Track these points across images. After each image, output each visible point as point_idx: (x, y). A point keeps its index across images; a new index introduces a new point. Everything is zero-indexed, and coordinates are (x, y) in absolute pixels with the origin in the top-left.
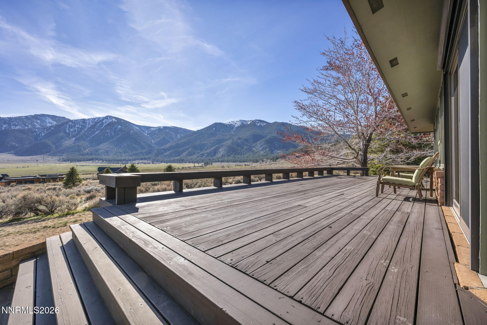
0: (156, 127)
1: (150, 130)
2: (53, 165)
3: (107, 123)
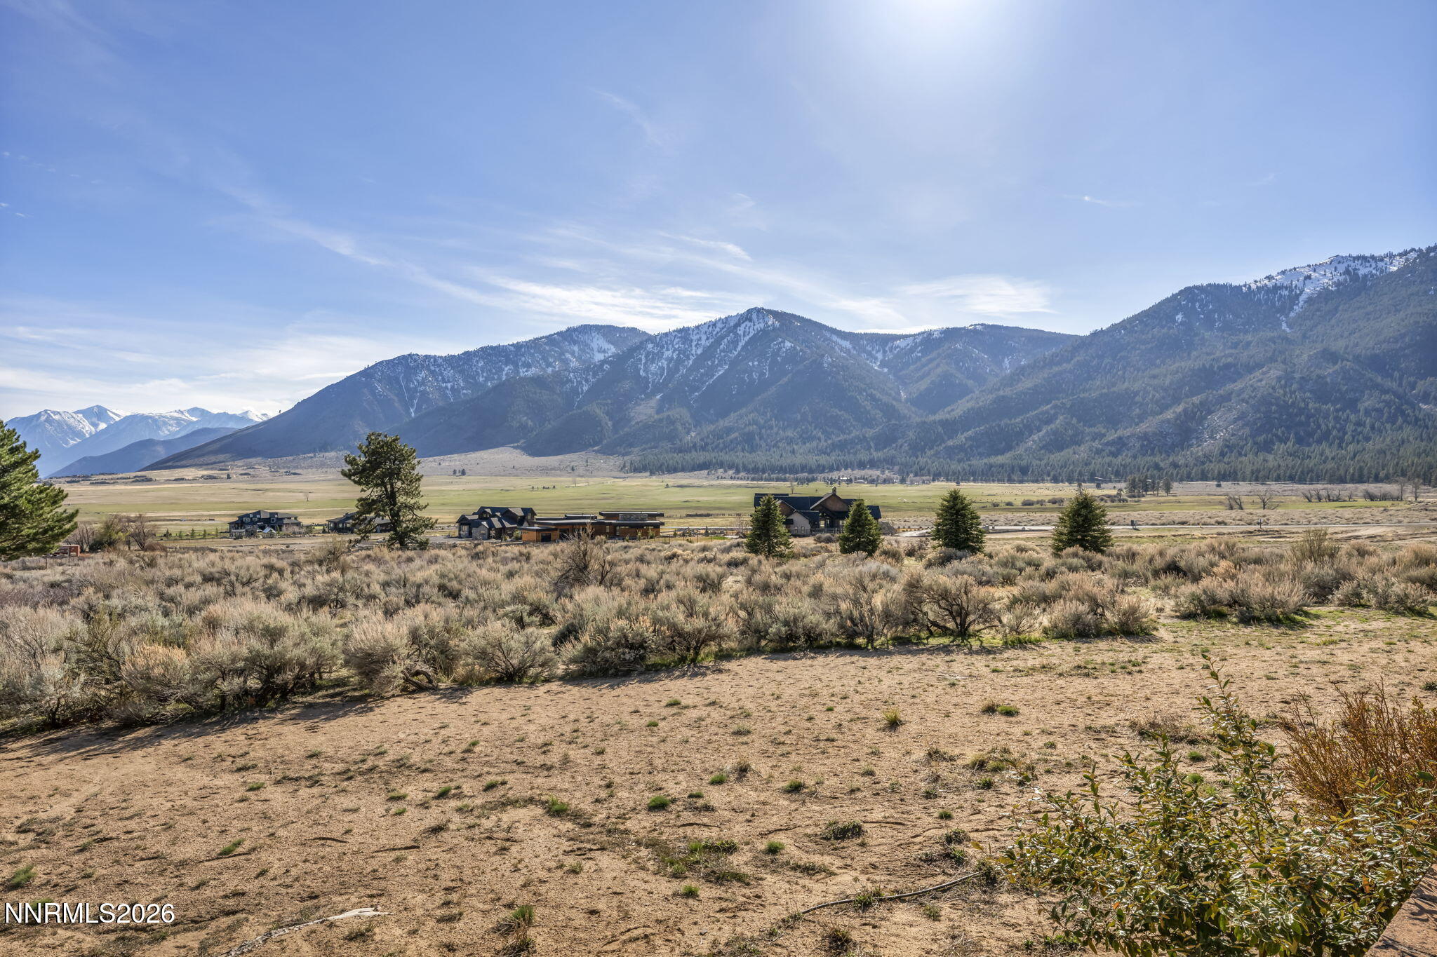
0: (915, 335)
1: (891, 350)
2: (610, 481)
3: (751, 335)
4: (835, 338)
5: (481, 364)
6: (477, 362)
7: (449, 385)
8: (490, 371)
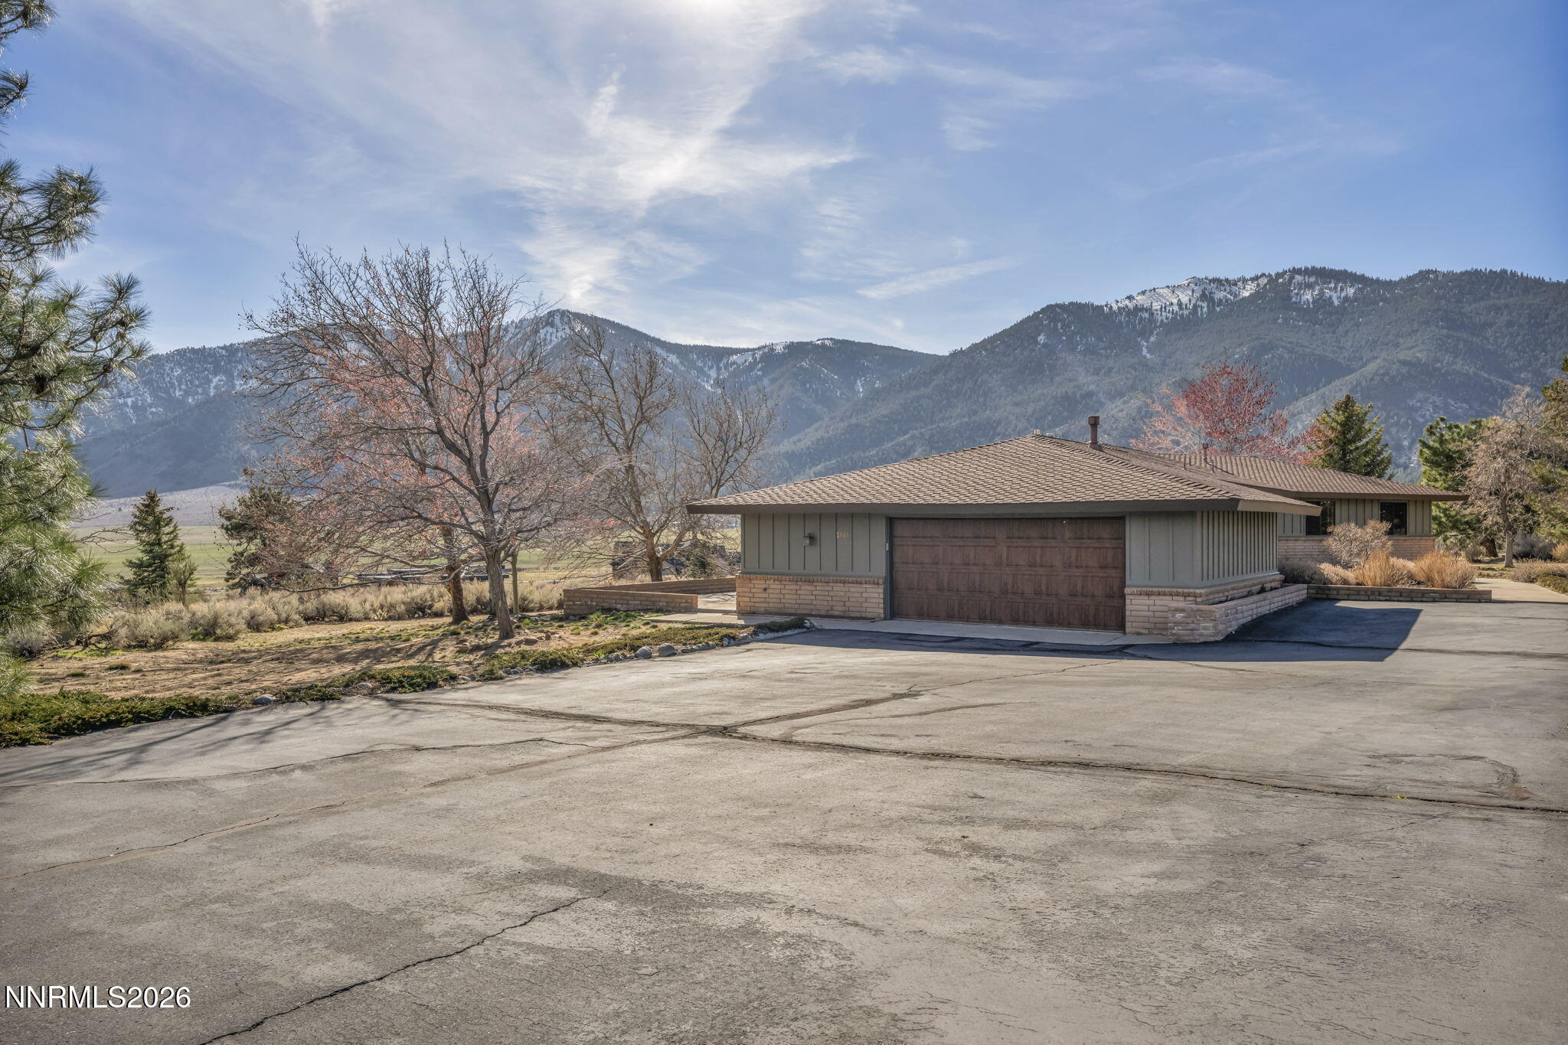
0: (754, 350)
1: (726, 367)
3: (553, 343)
4: (658, 350)
5: (178, 372)
6: (172, 369)
7: (129, 401)
8: (192, 382)
